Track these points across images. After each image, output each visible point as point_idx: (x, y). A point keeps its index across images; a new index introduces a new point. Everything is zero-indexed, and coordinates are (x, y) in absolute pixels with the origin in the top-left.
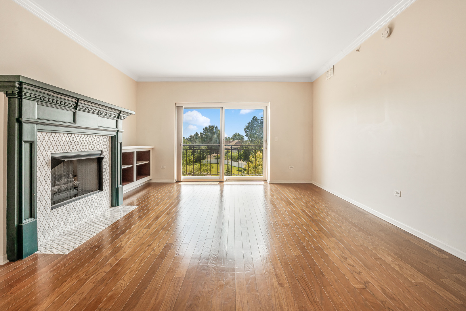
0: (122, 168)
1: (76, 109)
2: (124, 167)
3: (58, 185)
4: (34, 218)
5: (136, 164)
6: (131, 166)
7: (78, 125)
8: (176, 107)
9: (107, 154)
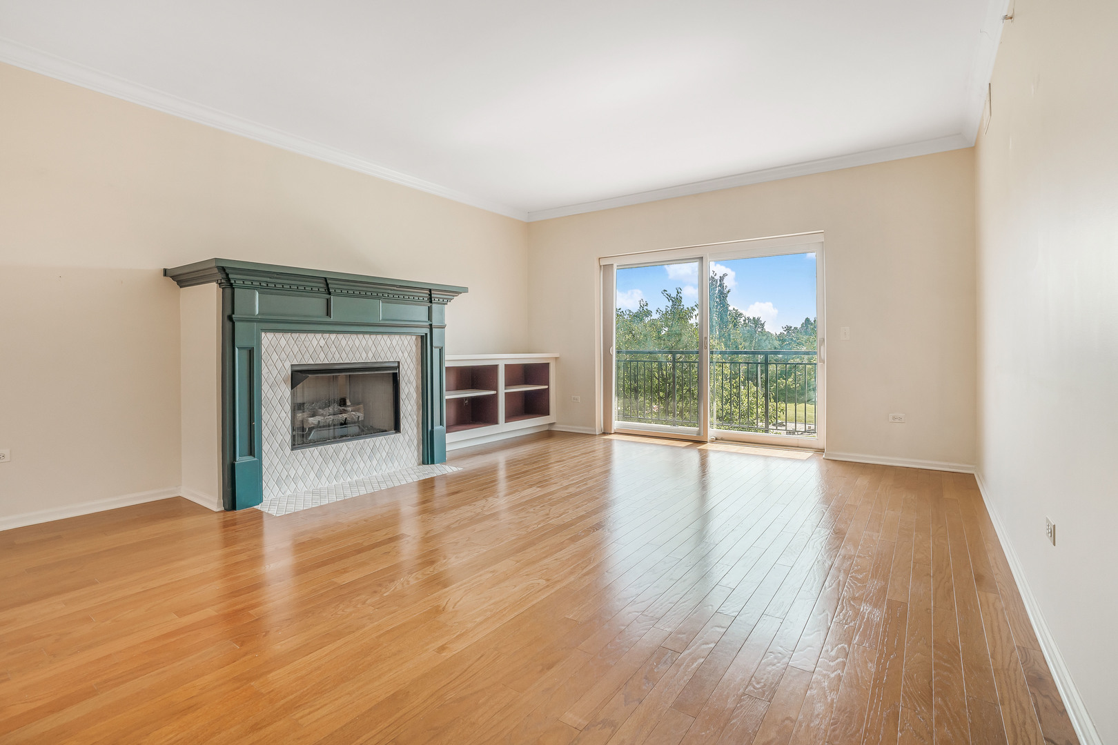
1: (330, 293)
3: (322, 415)
4: (254, 457)
5: (503, 390)
7: (332, 319)
8: (601, 266)
9: (411, 368)
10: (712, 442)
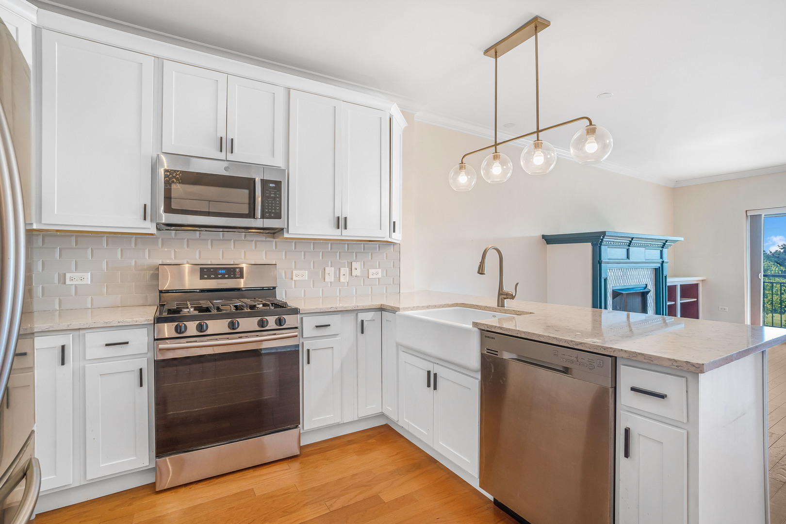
0: (668, 304)
1: (629, 246)
2: (668, 303)
5: (679, 301)
6: (673, 303)
7: (631, 260)
8: (747, 216)
9: (651, 287)
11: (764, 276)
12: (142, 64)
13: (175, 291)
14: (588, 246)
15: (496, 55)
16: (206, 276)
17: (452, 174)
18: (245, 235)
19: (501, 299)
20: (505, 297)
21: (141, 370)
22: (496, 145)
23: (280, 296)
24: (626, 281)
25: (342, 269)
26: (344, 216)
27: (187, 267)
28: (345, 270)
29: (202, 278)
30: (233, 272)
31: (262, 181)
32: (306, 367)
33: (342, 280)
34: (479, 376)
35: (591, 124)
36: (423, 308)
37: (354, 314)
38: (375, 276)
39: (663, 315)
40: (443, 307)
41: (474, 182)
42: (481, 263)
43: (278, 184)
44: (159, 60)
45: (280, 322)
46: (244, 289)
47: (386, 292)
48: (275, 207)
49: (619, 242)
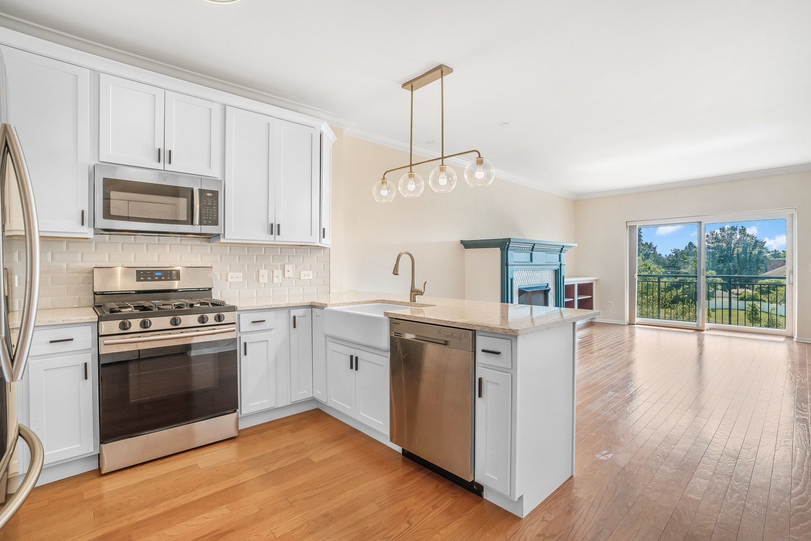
0: (565, 301)
1: (532, 251)
2: (566, 300)
5: (576, 298)
6: (572, 299)
7: (534, 263)
8: (627, 226)
9: (552, 287)
10: (707, 330)
11: (638, 276)
12: (77, 76)
13: (109, 293)
14: (497, 251)
15: (412, 89)
16: (142, 278)
17: (375, 188)
18: (181, 239)
19: (413, 296)
20: (416, 293)
21: (86, 364)
22: (411, 165)
23: (216, 296)
24: (530, 281)
25: (275, 271)
26: (277, 223)
27: (119, 270)
28: (278, 272)
29: (138, 280)
30: (169, 275)
31: (200, 190)
32: (243, 358)
33: (275, 281)
34: (389, 355)
35: (480, 156)
36: (348, 304)
37: (287, 311)
38: (306, 278)
39: (561, 307)
40: (366, 303)
41: (394, 196)
42: (395, 265)
43: (215, 194)
44: (96, 75)
45: (219, 318)
46: (180, 290)
47: (317, 292)
48: (212, 214)
49: (524, 247)
